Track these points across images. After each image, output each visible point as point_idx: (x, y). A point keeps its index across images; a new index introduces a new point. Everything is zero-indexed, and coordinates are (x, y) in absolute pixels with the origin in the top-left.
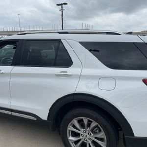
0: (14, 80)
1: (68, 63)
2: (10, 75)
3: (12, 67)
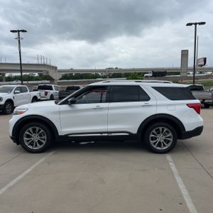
0: (111, 112)
1: (148, 99)
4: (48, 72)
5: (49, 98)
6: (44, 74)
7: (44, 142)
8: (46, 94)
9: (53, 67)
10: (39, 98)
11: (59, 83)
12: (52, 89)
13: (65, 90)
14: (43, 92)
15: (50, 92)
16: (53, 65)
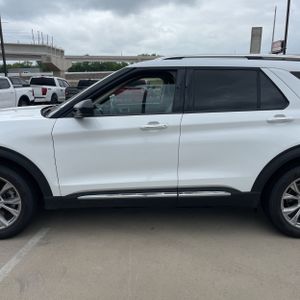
2: (180, 129)
3: (180, 115)
4: (49, 58)
5: (49, 99)
6: (44, 61)
7: (16, 213)
8: (44, 92)
9: (58, 50)
10: (31, 98)
11: (67, 77)
12: (55, 85)
13: (76, 86)
14: (38, 90)
15: (51, 89)
16: (58, 47)
